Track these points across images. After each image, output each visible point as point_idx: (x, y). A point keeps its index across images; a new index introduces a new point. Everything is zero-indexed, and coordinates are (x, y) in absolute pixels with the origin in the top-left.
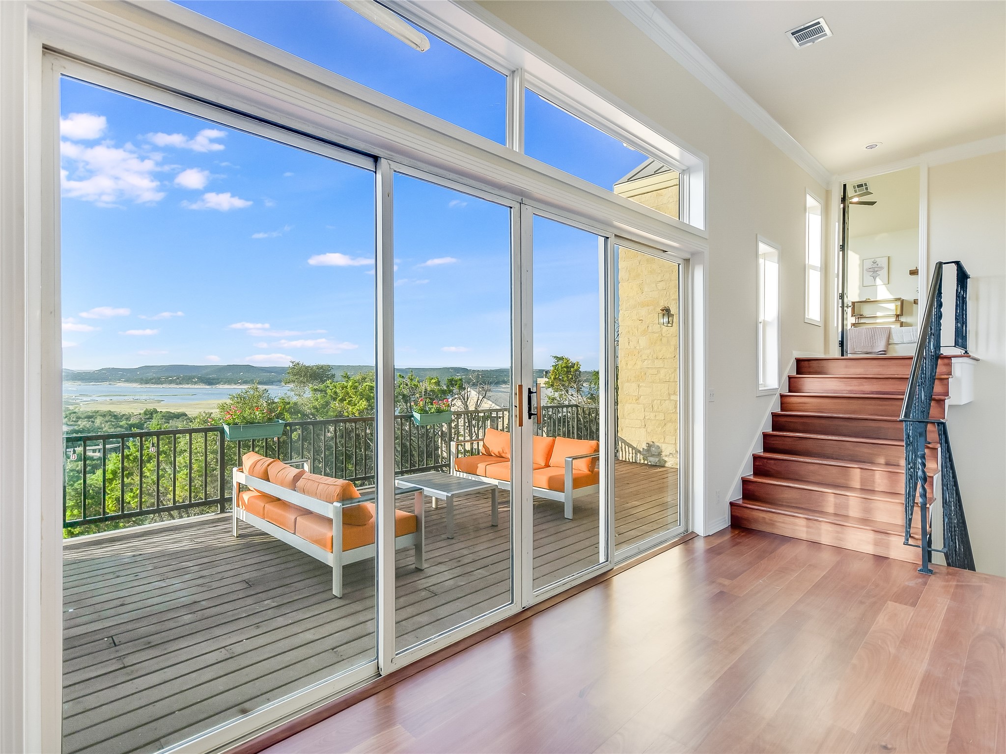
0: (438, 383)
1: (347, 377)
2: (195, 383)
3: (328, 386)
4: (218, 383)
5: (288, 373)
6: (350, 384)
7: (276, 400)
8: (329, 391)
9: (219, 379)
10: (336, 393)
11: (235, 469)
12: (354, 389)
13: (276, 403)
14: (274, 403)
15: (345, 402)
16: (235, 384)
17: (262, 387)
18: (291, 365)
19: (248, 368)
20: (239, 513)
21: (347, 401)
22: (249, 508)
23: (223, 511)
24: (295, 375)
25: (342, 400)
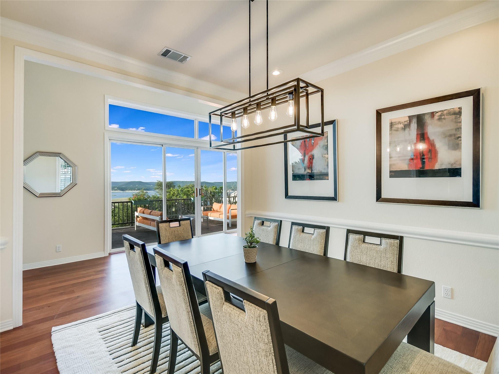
0: (216, 189)
1: (179, 186)
2: (116, 190)
3: (171, 190)
4: (126, 190)
5: (156, 185)
6: (180, 189)
7: (151, 196)
8: (171, 192)
9: (127, 188)
10: (174, 193)
11: (135, 212)
12: (181, 191)
13: (151, 197)
14: (150, 197)
15: (178, 197)
16: (134, 190)
17: (145, 191)
18: (157, 182)
19: (140, 183)
20: (137, 224)
21: (179, 196)
22: (139, 222)
23: (132, 226)
24: (159, 186)
25: (177, 196)
